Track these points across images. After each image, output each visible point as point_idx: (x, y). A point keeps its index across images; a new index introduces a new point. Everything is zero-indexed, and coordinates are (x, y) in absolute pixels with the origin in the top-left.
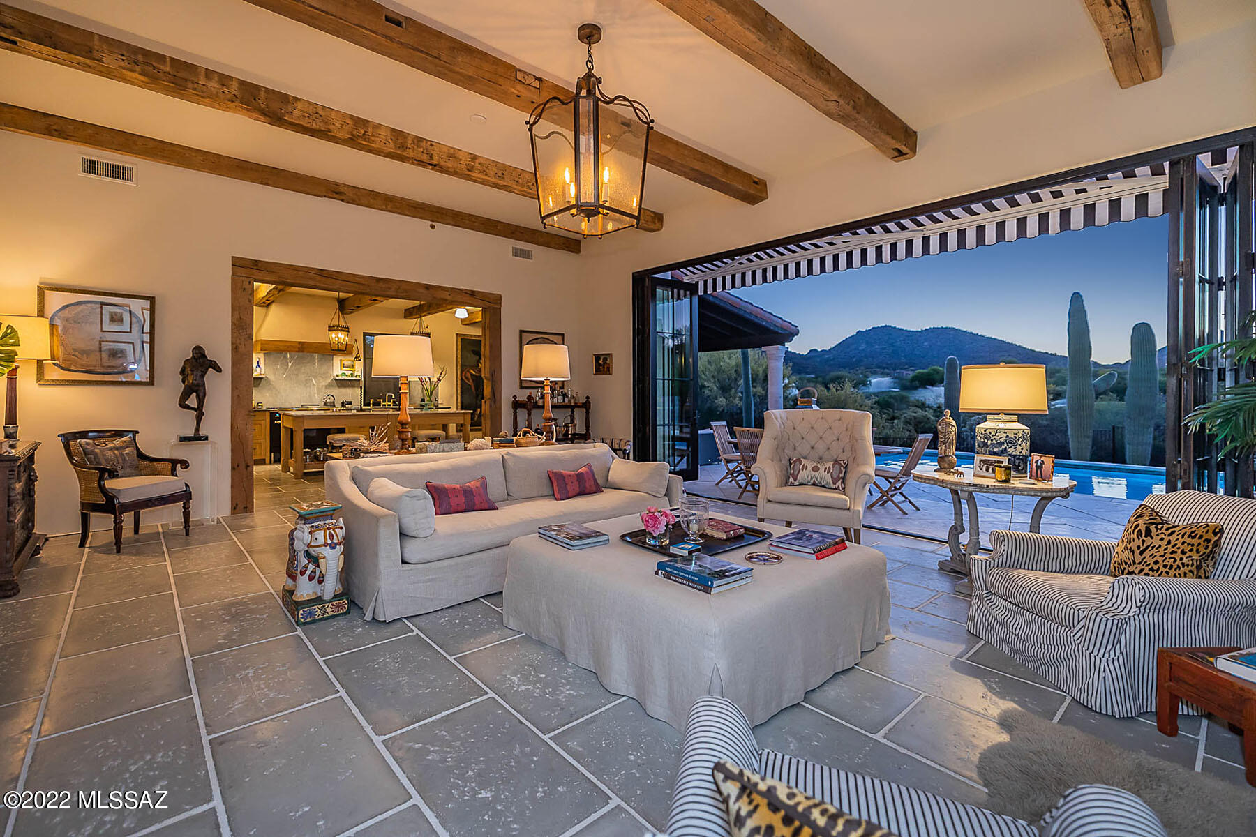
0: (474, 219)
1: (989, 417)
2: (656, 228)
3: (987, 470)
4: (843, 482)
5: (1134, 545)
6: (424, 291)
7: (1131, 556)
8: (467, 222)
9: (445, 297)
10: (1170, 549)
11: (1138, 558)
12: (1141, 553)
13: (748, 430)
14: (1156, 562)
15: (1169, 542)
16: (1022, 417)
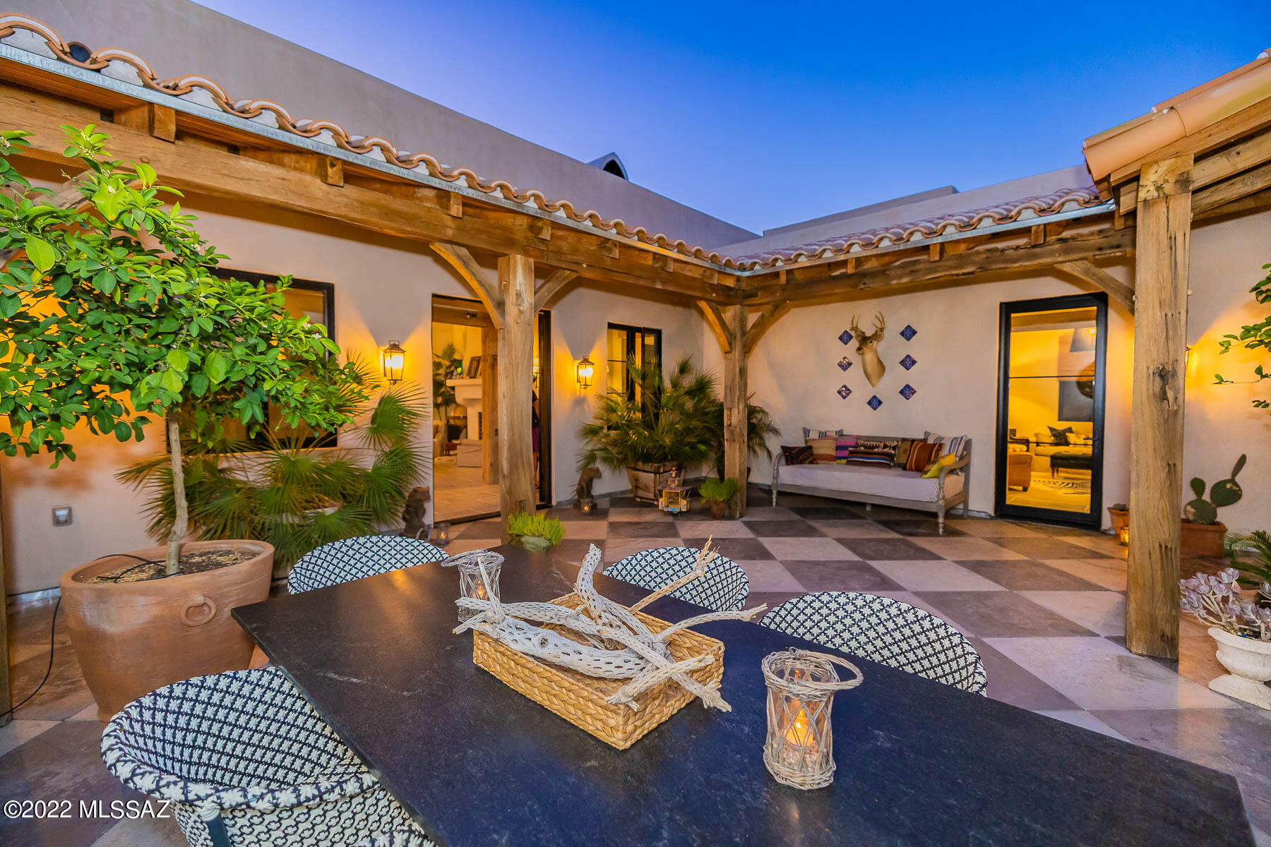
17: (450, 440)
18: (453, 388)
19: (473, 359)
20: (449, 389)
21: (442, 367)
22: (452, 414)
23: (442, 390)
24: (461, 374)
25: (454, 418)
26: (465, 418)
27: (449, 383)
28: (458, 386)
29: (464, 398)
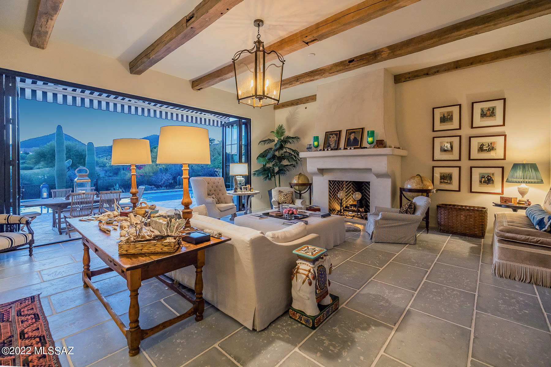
1: (237, 176)
3: (245, 190)
4: (219, 201)
29: (318, 168)
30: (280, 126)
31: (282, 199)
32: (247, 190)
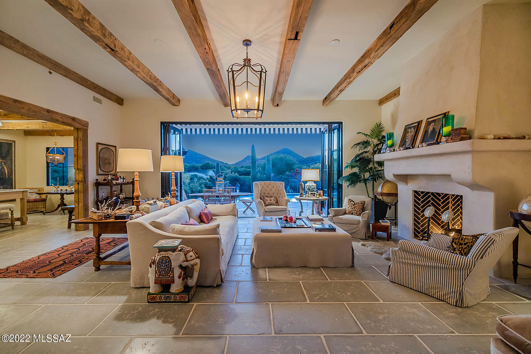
0: (75, 75)
1: (308, 182)
2: (178, 105)
3: (312, 195)
4: (278, 203)
5: (353, 207)
6: (46, 113)
7: (352, 209)
8: (72, 75)
9: (58, 119)
10: (359, 207)
11: (354, 210)
12: (354, 208)
13: (209, 190)
14: (357, 210)
15: (359, 205)
16: (315, 182)
17: (377, 220)
18: (381, 164)
19: (407, 128)
20: (376, 165)
21: (370, 145)
22: (379, 190)
23: (370, 166)
24: (392, 146)
25: (382, 194)
26: (396, 195)
27: (378, 157)
28: (388, 160)
29: (394, 173)
30: (377, 125)
31: (349, 208)
32: (314, 196)
